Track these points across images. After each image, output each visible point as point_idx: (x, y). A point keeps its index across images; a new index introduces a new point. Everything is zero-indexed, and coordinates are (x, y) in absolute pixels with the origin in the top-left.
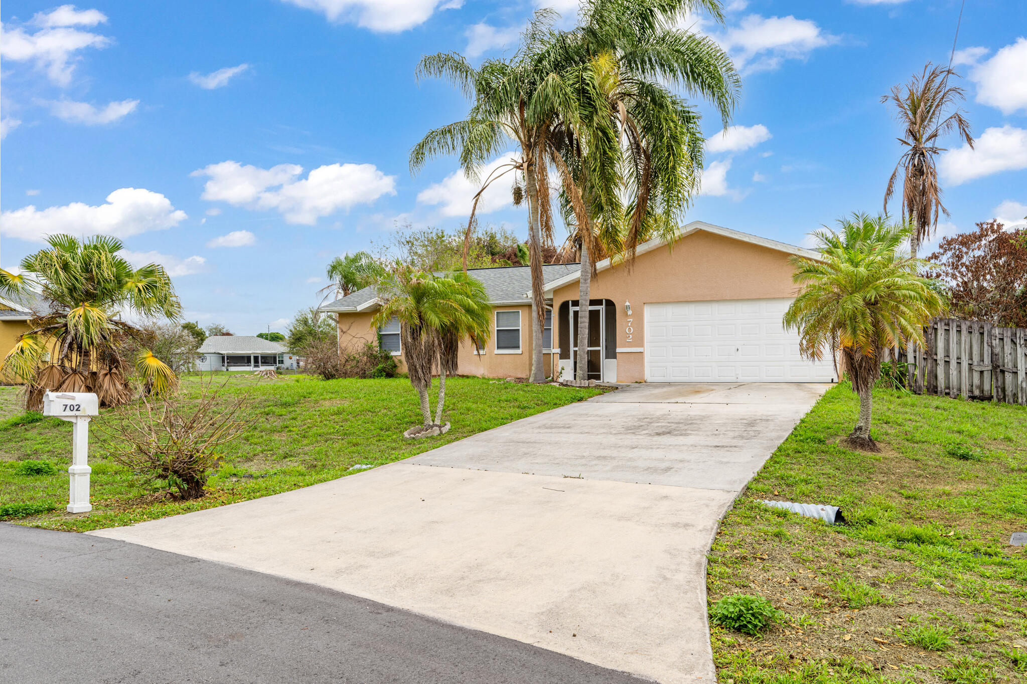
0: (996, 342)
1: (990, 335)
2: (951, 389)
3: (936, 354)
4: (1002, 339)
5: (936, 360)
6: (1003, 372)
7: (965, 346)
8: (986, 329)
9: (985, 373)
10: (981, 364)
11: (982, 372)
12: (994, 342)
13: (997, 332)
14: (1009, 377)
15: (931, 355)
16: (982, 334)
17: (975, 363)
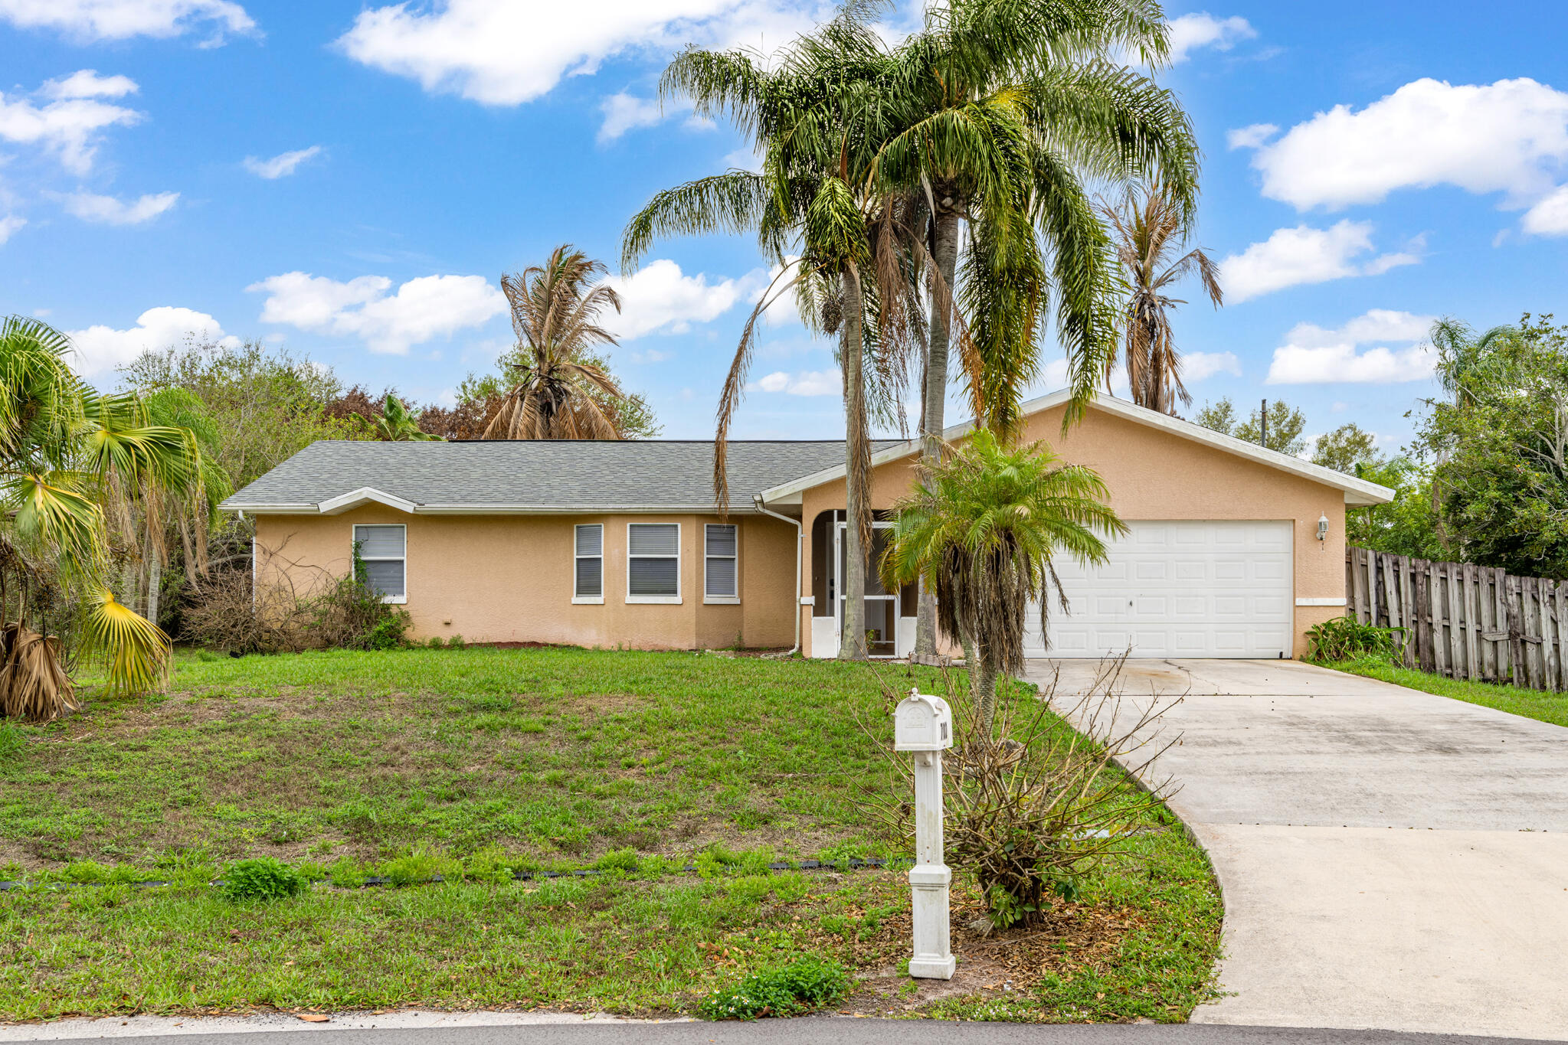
0: (1513, 599)
1: (1505, 588)
2: (1454, 668)
3: (1430, 616)
4: (1520, 595)
5: (1430, 624)
6: (1524, 642)
7: (1470, 604)
8: (1497, 579)
9: (1499, 644)
10: (1494, 630)
11: (1495, 643)
12: (1510, 597)
13: (1513, 585)
14: (1531, 650)
15: (1423, 616)
16: (1493, 585)
17: (1486, 629)
